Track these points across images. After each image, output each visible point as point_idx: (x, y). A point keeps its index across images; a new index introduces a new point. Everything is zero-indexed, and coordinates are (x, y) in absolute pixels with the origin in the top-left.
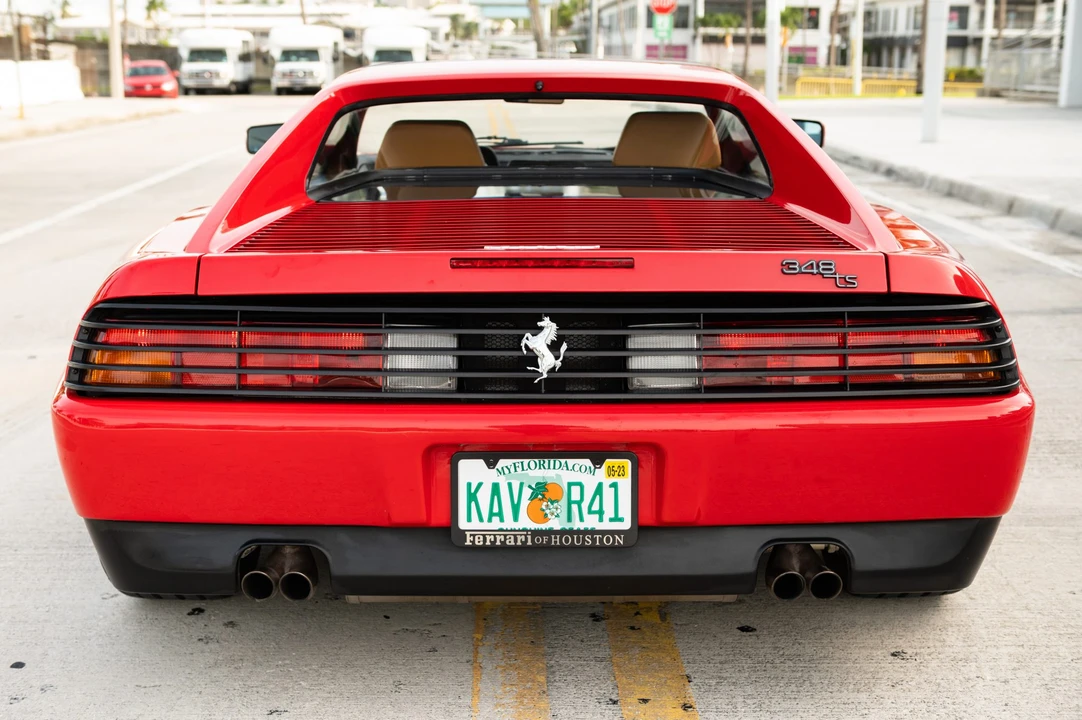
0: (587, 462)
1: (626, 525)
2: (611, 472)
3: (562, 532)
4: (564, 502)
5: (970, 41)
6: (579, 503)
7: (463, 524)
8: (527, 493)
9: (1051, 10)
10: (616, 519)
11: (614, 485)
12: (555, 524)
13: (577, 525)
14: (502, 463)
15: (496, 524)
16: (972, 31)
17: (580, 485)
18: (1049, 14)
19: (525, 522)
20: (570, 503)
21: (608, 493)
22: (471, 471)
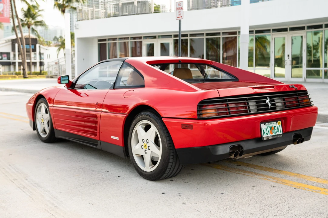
0: (275, 122)
1: (282, 133)
2: (279, 124)
3: (275, 135)
4: (274, 130)
5: (11, 63)
6: (276, 130)
7: (263, 136)
8: (270, 129)
9: (35, 54)
10: (281, 132)
11: (279, 126)
12: (274, 134)
13: (276, 134)
14: (266, 124)
15: (267, 136)
16: (12, 60)
17: (275, 126)
18: (35, 55)
19: (270, 135)
20: (275, 130)
21: (279, 127)
22: (263, 126)
